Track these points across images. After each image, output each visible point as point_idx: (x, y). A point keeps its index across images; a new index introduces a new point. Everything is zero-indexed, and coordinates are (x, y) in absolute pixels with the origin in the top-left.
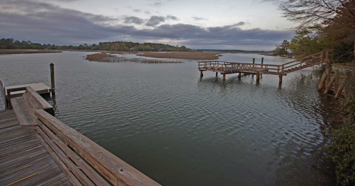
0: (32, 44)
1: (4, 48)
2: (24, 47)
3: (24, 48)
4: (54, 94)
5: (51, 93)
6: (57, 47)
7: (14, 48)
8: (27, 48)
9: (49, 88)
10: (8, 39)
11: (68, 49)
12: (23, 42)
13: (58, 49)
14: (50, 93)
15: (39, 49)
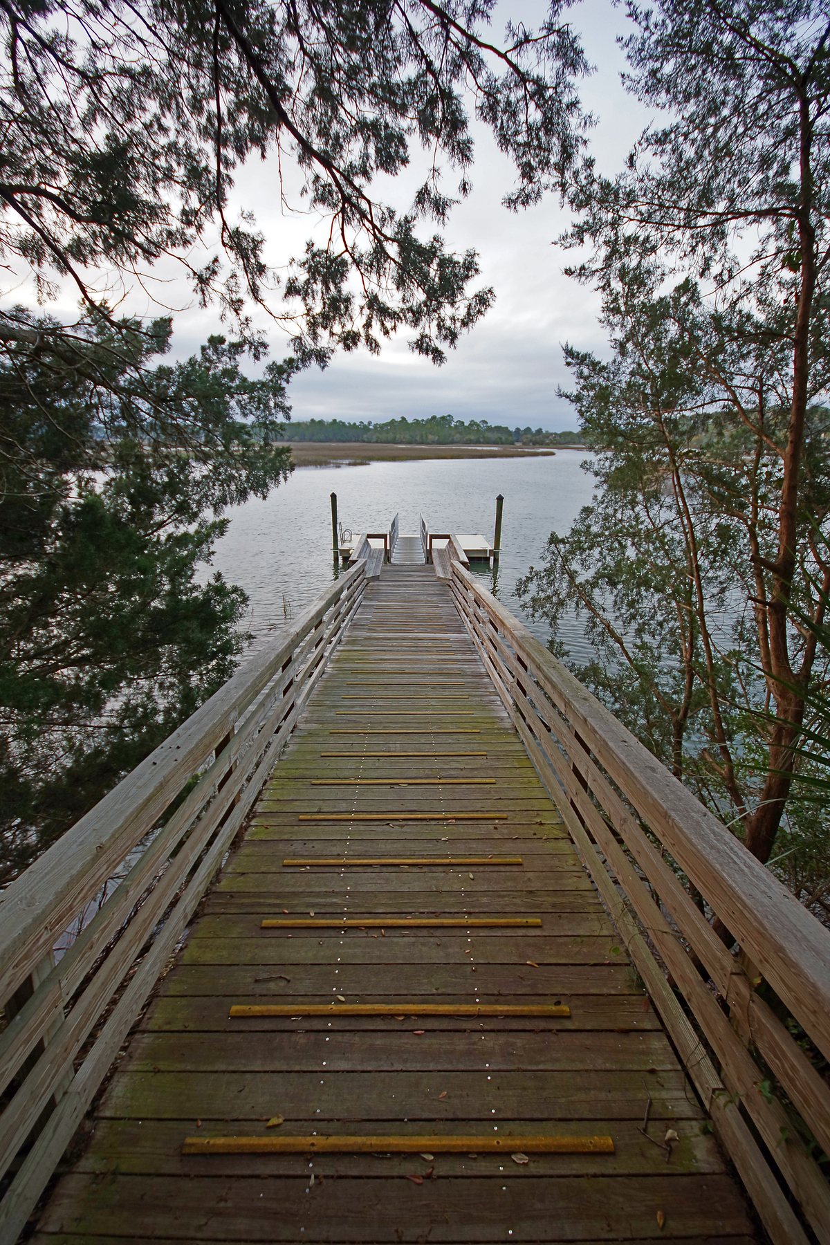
0: (490, 429)
1: (433, 443)
2: (472, 437)
3: (469, 442)
4: (496, 561)
5: (492, 558)
6: (548, 435)
7: (453, 443)
8: (478, 442)
9: (489, 547)
10: (443, 418)
11: (574, 443)
12: (473, 423)
13: (548, 444)
14: (489, 558)
15: (502, 443)
